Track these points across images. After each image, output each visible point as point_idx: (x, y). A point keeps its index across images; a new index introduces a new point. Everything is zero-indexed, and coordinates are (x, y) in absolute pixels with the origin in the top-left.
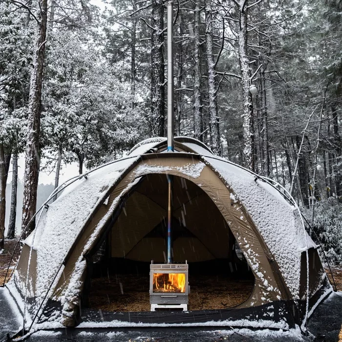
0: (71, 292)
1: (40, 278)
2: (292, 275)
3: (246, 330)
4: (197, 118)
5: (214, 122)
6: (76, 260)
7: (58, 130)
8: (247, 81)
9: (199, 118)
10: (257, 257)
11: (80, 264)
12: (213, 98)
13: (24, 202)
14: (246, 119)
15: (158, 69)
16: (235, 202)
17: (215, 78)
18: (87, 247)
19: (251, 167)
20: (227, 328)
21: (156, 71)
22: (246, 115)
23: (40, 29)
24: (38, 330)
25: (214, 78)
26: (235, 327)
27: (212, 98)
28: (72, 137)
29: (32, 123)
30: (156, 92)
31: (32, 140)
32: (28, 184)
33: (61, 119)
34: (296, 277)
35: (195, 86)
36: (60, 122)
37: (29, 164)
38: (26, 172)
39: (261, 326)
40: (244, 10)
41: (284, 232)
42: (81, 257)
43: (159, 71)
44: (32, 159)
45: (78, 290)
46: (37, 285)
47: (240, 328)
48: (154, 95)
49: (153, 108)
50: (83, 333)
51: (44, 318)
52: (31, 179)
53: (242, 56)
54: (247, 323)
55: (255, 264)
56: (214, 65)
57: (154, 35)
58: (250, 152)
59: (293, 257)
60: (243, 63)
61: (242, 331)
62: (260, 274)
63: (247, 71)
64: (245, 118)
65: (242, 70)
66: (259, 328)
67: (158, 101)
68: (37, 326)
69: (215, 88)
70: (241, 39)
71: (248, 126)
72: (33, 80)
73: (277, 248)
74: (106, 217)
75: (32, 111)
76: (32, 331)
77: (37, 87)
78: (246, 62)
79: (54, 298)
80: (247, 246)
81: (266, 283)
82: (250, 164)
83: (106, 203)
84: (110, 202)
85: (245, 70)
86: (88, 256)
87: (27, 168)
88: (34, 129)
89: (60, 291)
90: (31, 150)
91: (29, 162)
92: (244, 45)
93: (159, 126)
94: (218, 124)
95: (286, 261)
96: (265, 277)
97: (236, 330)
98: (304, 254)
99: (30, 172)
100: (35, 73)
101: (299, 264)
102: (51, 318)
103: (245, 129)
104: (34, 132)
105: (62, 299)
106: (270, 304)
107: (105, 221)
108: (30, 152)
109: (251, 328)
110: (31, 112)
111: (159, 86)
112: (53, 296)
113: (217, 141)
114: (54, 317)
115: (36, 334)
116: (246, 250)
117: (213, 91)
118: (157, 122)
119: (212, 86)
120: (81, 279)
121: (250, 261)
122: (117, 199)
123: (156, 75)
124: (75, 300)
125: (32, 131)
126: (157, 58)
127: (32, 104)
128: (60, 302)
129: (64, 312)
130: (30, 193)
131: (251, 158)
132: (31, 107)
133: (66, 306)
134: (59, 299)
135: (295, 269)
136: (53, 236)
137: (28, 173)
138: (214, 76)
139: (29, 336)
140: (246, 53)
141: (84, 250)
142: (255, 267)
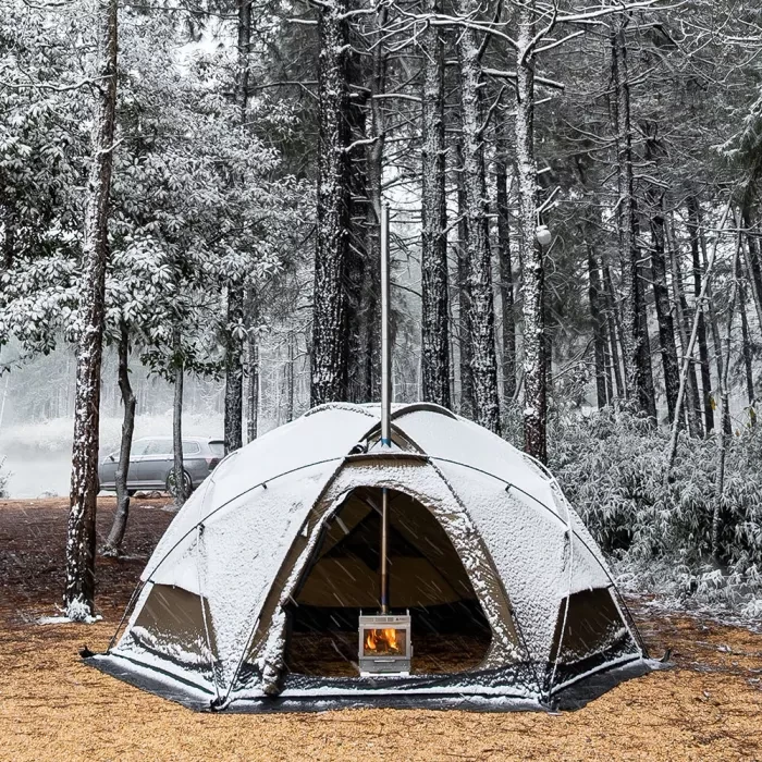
0: (272, 652)
1: (223, 637)
2: (543, 630)
3: (480, 697)
4: (431, 185)
5: (476, 214)
6: (273, 612)
7: (132, 311)
8: (530, 215)
9: (435, 186)
10: (496, 608)
11: (279, 618)
12: (474, 148)
13: (76, 480)
14: (529, 298)
15: (334, 108)
16: (472, 531)
17: (479, 92)
18: (285, 594)
19: (538, 402)
20: (457, 695)
21: (331, 114)
22: (529, 288)
23: (104, 106)
24: (235, 699)
25: (477, 89)
26: (466, 694)
27: (471, 146)
28: (159, 324)
29: (90, 311)
30: (329, 169)
31: (91, 347)
32: (83, 443)
33: (138, 285)
34: (548, 633)
35: (427, 94)
36: (135, 292)
37: (84, 400)
38: (78, 416)
39: (497, 693)
40: (527, 60)
41: (541, 570)
42: (279, 609)
43: (337, 114)
44: (91, 388)
45: (281, 651)
46: (219, 646)
47: (472, 695)
48: (326, 176)
49: (322, 209)
50: (289, 702)
51: (240, 685)
52: (89, 432)
53: (522, 160)
54: (480, 689)
55: (493, 616)
56: (477, 52)
57: (326, 18)
58: (536, 369)
59: (548, 606)
60: (523, 177)
61: (474, 698)
62: (499, 630)
63: (531, 194)
64: (526, 293)
65: (521, 190)
66: (494, 695)
67: (334, 192)
68: (233, 695)
69: (479, 119)
70: (519, 123)
71: (532, 312)
72: (92, 218)
73: (526, 593)
74: (305, 554)
75: (91, 285)
76: (229, 700)
77: (100, 233)
78: (529, 174)
79: (250, 661)
80: (484, 593)
81: (505, 640)
82: (536, 395)
83: (305, 533)
84: (310, 532)
85: (527, 193)
86: (287, 607)
87: (80, 408)
88: (94, 325)
89: (257, 652)
90: (88, 370)
91: (85, 396)
92: (525, 137)
93: (336, 257)
94: (486, 219)
95: (537, 610)
96: (505, 633)
97: (467, 697)
98: (564, 600)
99: (88, 417)
100: (97, 203)
101: (556, 614)
102: (248, 686)
103: (527, 319)
104: (95, 330)
105: (260, 662)
106: (508, 667)
107: (304, 560)
108: (87, 374)
109: (485, 695)
110: (88, 288)
111: (338, 153)
112: (248, 658)
113: (482, 266)
114: (252, 684)
115: (233, 704)
116: (483, 597)
117: (474, 126)
118: (333, 246)
119: (470, 112)
120: (282, 637)
121: (487, 611)
122: (318, 527)
123: (329, 125)
124: (277, 662)
125: (91, 329)
126: (333, 81)
127: (91, 271)
128: (257, 666)
129: (265, 677)
130: (88, 461)
131: (537, 381)
132: (89, 276)
133: (268, 670)
134: (256, 662)
135: (549, 622)
136: (228, 578)
137: (83, 419)
138: (477, 85)
139: (227, 706)
140: (531, 155)
141: (282, 599)
142: (492, 620)
